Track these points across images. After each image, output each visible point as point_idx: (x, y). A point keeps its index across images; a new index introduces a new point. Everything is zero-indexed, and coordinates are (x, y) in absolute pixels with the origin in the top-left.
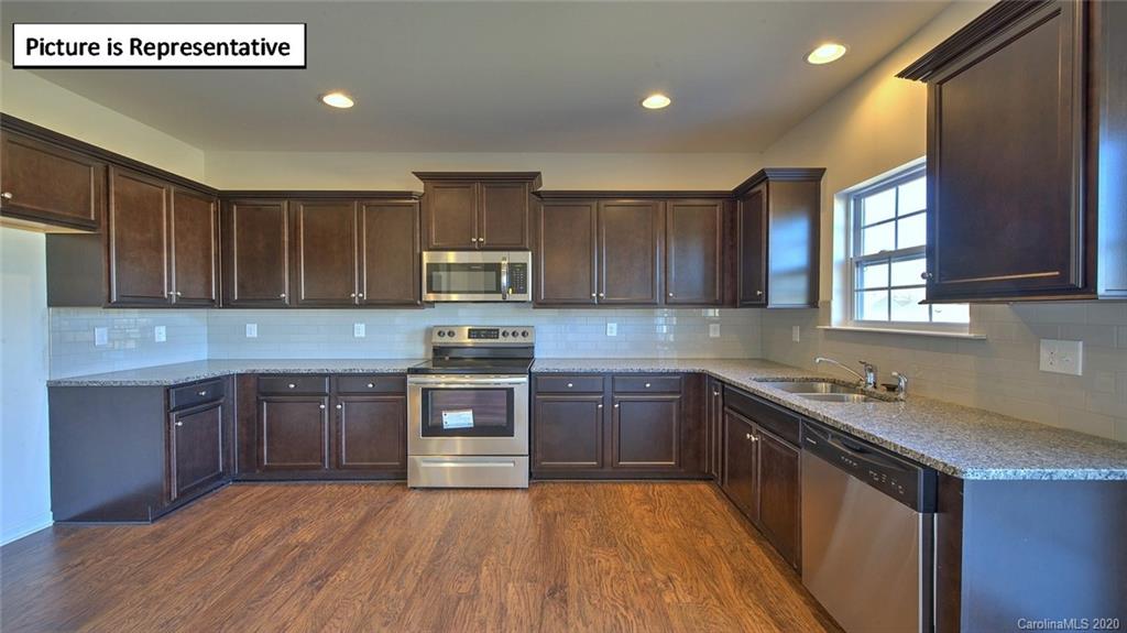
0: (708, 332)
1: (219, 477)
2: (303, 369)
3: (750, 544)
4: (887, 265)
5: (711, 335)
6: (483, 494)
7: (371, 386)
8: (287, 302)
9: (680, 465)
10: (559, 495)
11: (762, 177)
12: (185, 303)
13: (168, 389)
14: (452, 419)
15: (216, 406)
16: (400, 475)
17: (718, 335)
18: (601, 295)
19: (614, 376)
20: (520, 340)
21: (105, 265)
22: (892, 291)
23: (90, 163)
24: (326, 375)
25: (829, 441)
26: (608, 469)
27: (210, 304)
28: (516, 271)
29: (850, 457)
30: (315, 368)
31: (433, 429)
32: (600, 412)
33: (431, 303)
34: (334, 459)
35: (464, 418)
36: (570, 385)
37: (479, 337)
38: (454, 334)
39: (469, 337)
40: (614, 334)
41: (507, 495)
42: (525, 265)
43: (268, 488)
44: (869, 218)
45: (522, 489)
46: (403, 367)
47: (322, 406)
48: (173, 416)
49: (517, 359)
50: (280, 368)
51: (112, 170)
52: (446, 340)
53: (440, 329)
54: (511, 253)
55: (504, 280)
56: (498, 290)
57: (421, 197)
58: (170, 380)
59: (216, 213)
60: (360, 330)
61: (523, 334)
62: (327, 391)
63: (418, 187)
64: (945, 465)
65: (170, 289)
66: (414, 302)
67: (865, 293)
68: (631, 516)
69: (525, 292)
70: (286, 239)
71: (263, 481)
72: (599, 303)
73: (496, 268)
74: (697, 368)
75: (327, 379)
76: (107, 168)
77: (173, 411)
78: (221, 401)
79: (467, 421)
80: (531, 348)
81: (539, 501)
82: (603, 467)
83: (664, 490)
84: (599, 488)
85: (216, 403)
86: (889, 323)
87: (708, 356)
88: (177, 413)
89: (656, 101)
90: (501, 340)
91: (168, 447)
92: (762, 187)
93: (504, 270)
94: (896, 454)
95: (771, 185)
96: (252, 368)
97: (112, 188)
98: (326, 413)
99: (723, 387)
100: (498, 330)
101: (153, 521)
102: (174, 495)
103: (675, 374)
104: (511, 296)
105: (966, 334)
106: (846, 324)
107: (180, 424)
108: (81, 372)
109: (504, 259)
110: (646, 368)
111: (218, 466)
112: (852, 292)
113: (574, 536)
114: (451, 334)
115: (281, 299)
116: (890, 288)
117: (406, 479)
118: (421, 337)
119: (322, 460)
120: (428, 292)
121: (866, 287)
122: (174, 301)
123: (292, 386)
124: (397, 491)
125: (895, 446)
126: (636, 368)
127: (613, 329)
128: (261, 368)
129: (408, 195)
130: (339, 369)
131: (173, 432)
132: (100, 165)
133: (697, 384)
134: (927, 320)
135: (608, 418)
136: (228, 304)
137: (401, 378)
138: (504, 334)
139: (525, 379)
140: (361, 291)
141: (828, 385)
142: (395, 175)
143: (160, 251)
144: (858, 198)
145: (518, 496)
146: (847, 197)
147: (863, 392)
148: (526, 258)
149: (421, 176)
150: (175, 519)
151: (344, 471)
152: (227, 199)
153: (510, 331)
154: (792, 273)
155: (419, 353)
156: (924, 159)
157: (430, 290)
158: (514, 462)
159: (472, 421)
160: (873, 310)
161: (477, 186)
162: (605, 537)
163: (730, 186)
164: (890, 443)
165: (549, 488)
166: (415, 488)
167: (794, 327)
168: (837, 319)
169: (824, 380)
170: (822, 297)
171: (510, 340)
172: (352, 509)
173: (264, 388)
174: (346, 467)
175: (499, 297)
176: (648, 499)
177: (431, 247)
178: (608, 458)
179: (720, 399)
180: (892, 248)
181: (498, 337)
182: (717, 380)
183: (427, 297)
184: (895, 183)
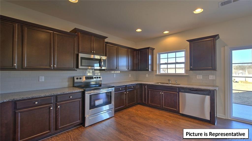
0: (129, 76)
7: (71, 97)
8: (16, 67)
11: (148, 48)
18: (119, 68)
31: (92, 107)
37: (88, 79)
39: (86, 79)
45: (113, 117)
52: (78, 80)
53: (77, 77)
54: (103, 56)
55: (102, 63)
56: (100, 66)
60: (42, 79)
62: (53, 102)
66: (74, 69)
69: (105, 67)
72: (118, 70)
73: (99, 60)
79: (102, 102)
86: (167, 73)
87: (129, 81)
89: (139, 30)
93: (102, 61)
95: (149, 50)
99: (148, 86)
100: (93, 77)
103: (135, 84)
106: (160, 74)
109: (102, 58)
112: (159, 68)
114: (80, 78)
116: (167, 68)
117: (85, 124)
119: (50, 129)
120: (81, 66)
121: (161, 68)
125: (204, 89)
134: (175, 73)
139: (114, 88)
140: (54, 64)
144: (160, 54)
146: (158, 54)
148: (106, 58)
149: (77, 30)
151: (59, 130)
157: (81, 65)
158: (111, 110)
160: (162, 72)
161: (93, 37)
166: (86, 127)
167: (146, 74)
168: (158, 73)
170: (154, 69)
171: (96, 79)
175: (100, 68)
176: (137, 110)
177: (80, 52)
179: (146, 88)
180: (167, 62)
181: (93, 79)
182: (146, 84)
183: (80, 67)
184: (168, 53)
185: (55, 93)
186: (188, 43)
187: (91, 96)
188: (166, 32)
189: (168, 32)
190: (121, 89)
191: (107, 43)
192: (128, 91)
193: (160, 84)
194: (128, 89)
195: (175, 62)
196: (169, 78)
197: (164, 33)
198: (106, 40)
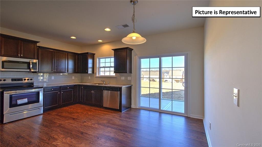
0: (72, 78)
5: (73, 78)
11: (87, 53)
14: (19, 102)
17: (74, 78)
18: (55, 70)
19: (61, 87)
25: (108, 88)
28: (34, 64)
31: (13, 105)
32: (59, 94)
35: (26, 100)
37: (15, 81)
39: (12, 81)
42: (36, 63)
44: (101, 62)
45: (41, 114)
52: (2, 82)
54: (32, 60)
55: (31, 66)
56: (29, 68)
61: (31, 80)
67: (101, 72)
69: (36, 69)
72: (54, 72)
73: (28, 63)
79: (26, 101)
80: (33, 84)
82: (59, 105)
86: (105, 75)
87: (73, 82)
89: (73, 38)
93: (31, 63)
95: (88, 55)
99: (84, 86)
100: (22, 79)
103: (73, 85)
104: (32, 70)
105: (115, 76)
106: (99, 76)
109: (30, 61)
110: (68, 85)
112: (99, 71)
114: (5, 80)
116: (105, 71)
117: (3, 121)
120: (2, 68)
126: (66, 85)
127: (53, 78)
133: (74, 87)
134: (109, 75)
139: (43, 89)
144: (100, 59)
145: (41, 116)
146: (98, 58)
153: (26, 79)
154: (90, 68)
158: (39, 109)
159: (27, 101)
160: (102, 74)
161: (20, 41)
166: (5, 123)
167: (89, 76)
168: (97, 75)
170: (95, 72)
175: (28, 70)
176: (70, 108)
177: (2, 55)
178: (60, 103)
179: (83, 88)
180: (105, 66)
181: (22, 81)
182: (82, 85)
184: (105, 58)
187: (11, 96)
188: (100, 41)
189: (102, 41)
190: (52, 89)
191: (39, 47)
192: (62, 91)
193: (97, 85)
194: (62, 90)
195: (110, 66)
196: (104, 79)
197: (98, 41)
198: (38, 44)
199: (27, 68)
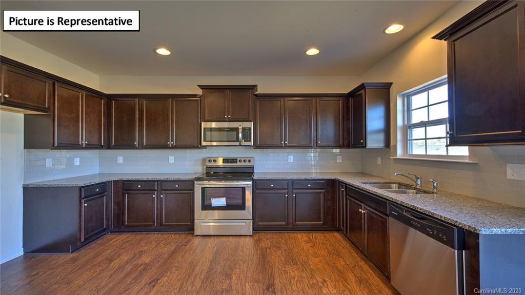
0: (336, 160)
1: (104, 230)
2: (145, 178)
3: (362, 263)
4: (424, 128)
5: (338, 161)
6: (231, 238)
7: (177, 186)
8: (137, 146)
9: (325, 224)
10: (268, 239)
12: (89, 147)
13: (81, 188)
14: (216, 202)
15: (104, 196)
16: (191, 229)
17: (341, 161)
18: (286, 142)
19: (293, 181)
20: (247, 164)
21: (52, 129)
22: (427, 140)
23: (46, 80)
24: (155, 181)
25: (404, 213)
26: (290, 226)
27: (100, 147)
28: (246, 131)
29: (416, 222)
30: (150, 178)
31: (206, 207)
32: (286, 199)
33: (205, 147)
34: (159, 221)
36: (272, 185)
37: (228, 163)
38: (216, 161)
39: (223, 163)
40: (292, 161)
41: (242, 238)
42: (250, 128)
43: (127, 236)
45: (250, 235)
46: (193, 177)
47: (154, 196)
48: (83, 201)
49: (246, 173)
50: (134, 178)
51: (56, 84)
52: (212, 164)
53: (210, 159)
54: (244, 123)
55: (240, 135)
56: (237, 140)
57: (201, 97)
58: (82, 184)
59: (104, 104)
60: (171, 159)
61: (249, 161)
62: (156, 188)
63: (200, 92)
64: (470, 226)
65: (82, 140)
66: (198, 146)
67: (413, 141)
68: (303, 249)
69: (250, 141)
70: (137, 116)
71: (124, 232)
72: (285, 146)
73: (237, 130)
74: (333, 177)
75: (156, 183)
76: (54, 83)
77: (83, 198)
78: (106, 194)
79: (223, 203)
80: (252, 168)
81: (258, 241)
82: (288, 225)
83: (318, 236)
84: (286, 235)
85: (104, 194)
86: (426, 156)
87: (336, 171)
88: (85, 200)
89: (312, 52)
90: (238, 164)
91: (80, 215)
92: (363, 92)
93: (240, 131)
94: (441, 220)
95: (367, 91)
96: (121, 178)
97: (56, 93)
98: (156, 199)
99: (346, 187)
100: (237, 159)
101: (72, 252)
102: (83, 239)
103: (322, 180)
104: (243, 143)
105: (467, 161)
106: (404, 156)
107: (86, 205)
108: (38, 180)
109: (240, 126)
110: (308, 177)
111: (103, 225)
112: (407, 141)
113: (276, 259)
115: (134, 145)
116: (426, 139)
117: (194, 231)
118: (200, 163)
119: (153, 222)
120: (204, 142)
121: (413, 138)
122: (84, 146)
123: (140, 186)
124: (189, 237)
125: (441, 217)
126: (303, 177)
127: (291, 158)
128: (125, 178)
129: (195, 96)
130: (162, 178)
131: (83, 209)
132: (51, 82)
133: (332, 185)
134: (445, 154)
135: (290, 202)
136: (109, 147)
137: (192, 182)
138: (240, 161)
139: (250, 183)
140: (172, 141)
141: (397, 185)
142: (189, 86)
143: (78, 122)
144: (408, 97)
145: (248, 239)
146: (403, 96)
147: (415, 189)
148: (250, 125)
149: (202, 87)
150: (83, 251)
151: (164, 227)
152: (110, 98)
153: (243, 160)
154: (377, 132)
155: (199, 170)
156: (446, 76)
157: (205, 140)
158: (245, 223)
159: (225, 203)
160: (417, 150)
161: (227, 91)
162: (291, 260)
163: (346, 92)
164: (438, 215)
165: (263, 235)
166: (198, 235)
167: (378, 158)
168: (400, 153)
169: (394, 183)
170: (392, 143)
171: (243, 164)
172: (168, 246)
173: (126, 187)
174: (164, 225)
175: (238, 144)
176: (310, 240)
177: (206, 120)
178: (290, 221)
179: (344, 192)
181: (237, 162)
182: (343, 183)
183: (204, 144)
184: (427, 89)
185: (158, 178)
186: (444, 43)
187: (203, 189)
188: (395, 29)
194: (295, 189)
199: (235, 140)
